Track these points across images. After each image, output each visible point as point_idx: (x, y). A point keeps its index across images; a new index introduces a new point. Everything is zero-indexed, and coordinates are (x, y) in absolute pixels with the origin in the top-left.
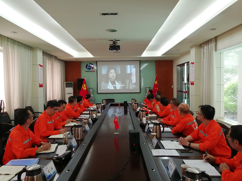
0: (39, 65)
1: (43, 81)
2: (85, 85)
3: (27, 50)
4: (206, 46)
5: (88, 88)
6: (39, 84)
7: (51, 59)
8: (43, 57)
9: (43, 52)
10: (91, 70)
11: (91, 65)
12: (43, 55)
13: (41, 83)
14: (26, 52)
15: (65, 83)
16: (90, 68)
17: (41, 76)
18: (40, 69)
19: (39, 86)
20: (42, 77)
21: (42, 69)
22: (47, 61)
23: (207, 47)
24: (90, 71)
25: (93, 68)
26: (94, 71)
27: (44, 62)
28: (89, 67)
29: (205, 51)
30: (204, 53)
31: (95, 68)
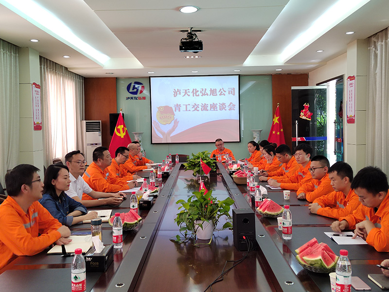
0: (34, 84)
1: (42, 118)
3: (8, 53)
4: (380, 40)
6: (34, 124)
7: (56, 73)
9: (41, 57)
10: (138, 95)
12: (40, 64)
13: (38, 121)
14: (5, 56)
15: (85, 122)
18: (34, 93)
20: (40, 110)
21: (39, 93)
22: (50, 77)
23: (383, 43)
24: (136, 98)
26: (144, 98)
27: (42, 78)
28: (133, 89)
29: (379, 52)
30: (376, 55)
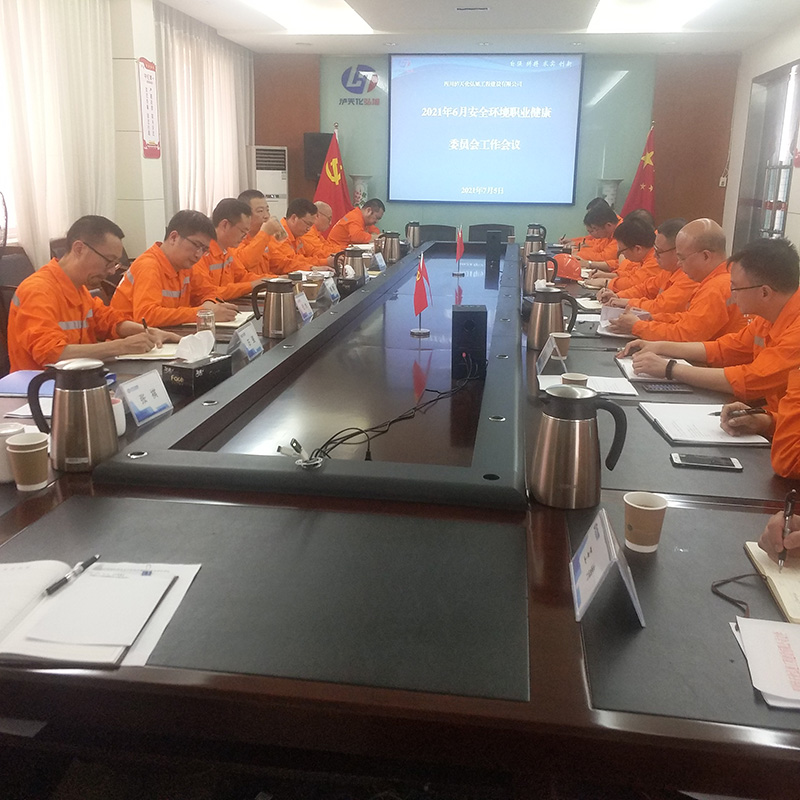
0: (142, 60)
1: (162, 134)
2: (335, 162)
5: (348, 178)
6: (145, 144)
7: (191, 39)
8: (158, 28)
10: (365, 95)
11: (363, 73)
12: (157, 18)
13: (153, 139)
15: (254, 148)
16: (359, 84)
17: (150, 112)
18: (144, 81)
19: (142, 151)
20: (156, 116)
21: (154, 81)
22: (177, 48)
24: (359, 102)
25: (373, 86)
26: (377, 102)
27: (162, 49)
28: (354, 82)
31: (382, 84)
